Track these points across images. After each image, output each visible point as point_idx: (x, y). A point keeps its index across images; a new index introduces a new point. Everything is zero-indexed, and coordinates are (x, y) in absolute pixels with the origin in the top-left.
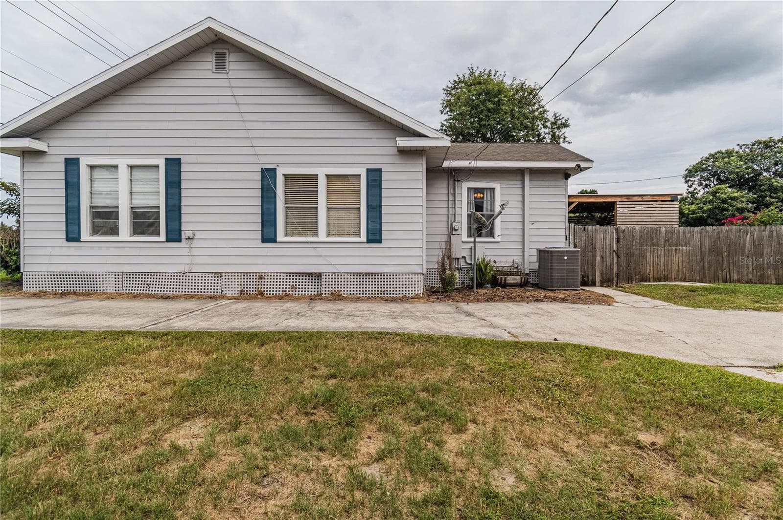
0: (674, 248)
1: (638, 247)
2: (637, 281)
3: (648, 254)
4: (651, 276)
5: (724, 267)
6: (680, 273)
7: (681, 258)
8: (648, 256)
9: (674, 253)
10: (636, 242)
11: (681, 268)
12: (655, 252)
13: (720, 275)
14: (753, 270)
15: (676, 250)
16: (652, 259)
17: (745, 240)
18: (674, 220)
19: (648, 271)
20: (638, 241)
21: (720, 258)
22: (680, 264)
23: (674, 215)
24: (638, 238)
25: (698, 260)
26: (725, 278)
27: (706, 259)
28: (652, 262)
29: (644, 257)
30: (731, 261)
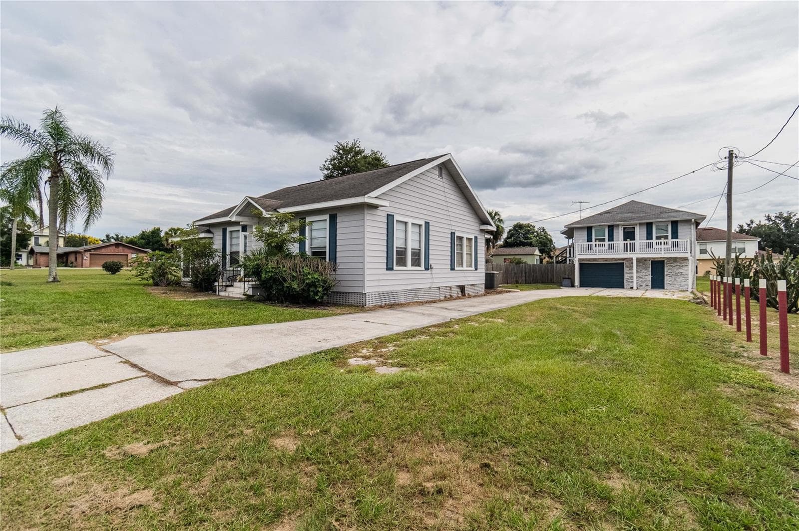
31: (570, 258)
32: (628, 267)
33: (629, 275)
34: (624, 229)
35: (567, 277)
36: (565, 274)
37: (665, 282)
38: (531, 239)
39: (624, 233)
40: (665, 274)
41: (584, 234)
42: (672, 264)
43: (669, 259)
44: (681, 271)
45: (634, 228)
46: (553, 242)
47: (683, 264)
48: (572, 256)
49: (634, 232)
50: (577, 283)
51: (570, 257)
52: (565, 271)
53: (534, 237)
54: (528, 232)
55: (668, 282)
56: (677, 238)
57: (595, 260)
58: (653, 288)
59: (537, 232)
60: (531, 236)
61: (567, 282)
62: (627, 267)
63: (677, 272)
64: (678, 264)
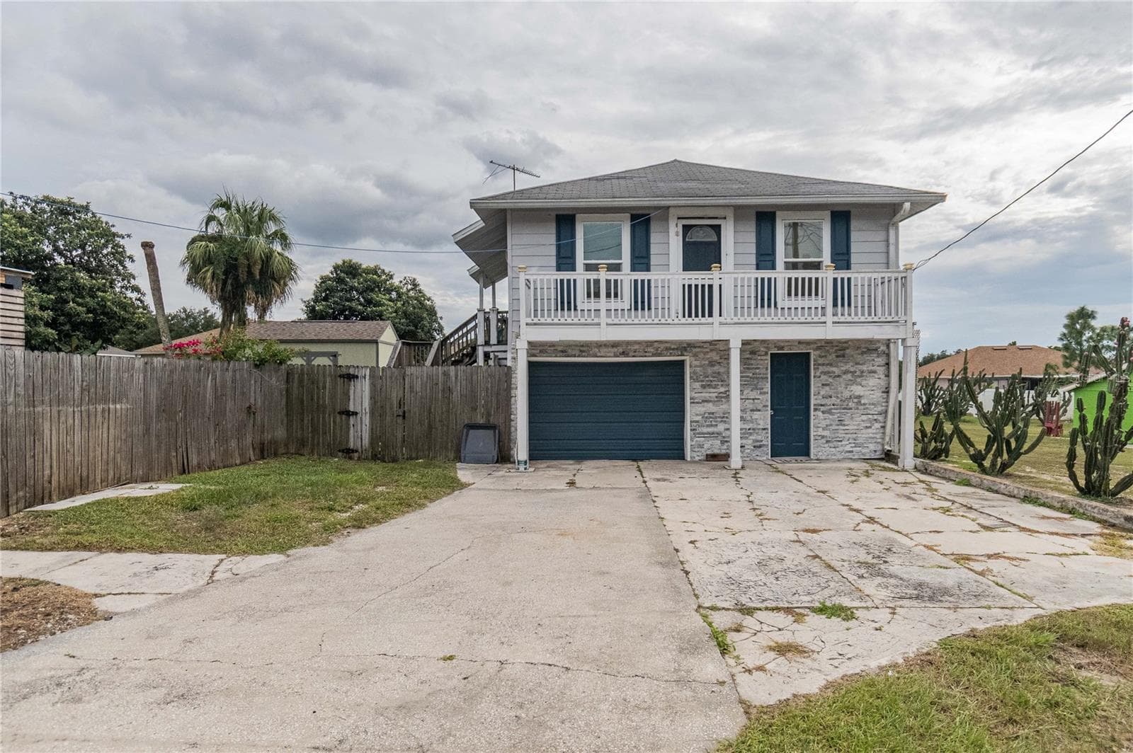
0: (100, 408)
1: (22, 409)
2: (21, 505)
3: (47, 426)
4: (54, 483)
5: (179, 443)
6: (111, 465)
7: (112, 431)
8: (47, 432)
9: (99, 419)
10: (17, 395)
11: (112, 453)
12: (63, 419)
13: (174, 461)
14: (215, 442)
15: (103, 410)
16: (54, 441)
17: (205, 387)
18: (15, 335)
19: (47, 472)
20: (21, 390)
21: (174, 423)
22: (111, 444)
23: (15, 321)
24: (21, 381)
25: (141, 433)
26: (180, 468)
27: (154, 427)
28: (54, 448)
29: (35, 433)
30: (188, 430)
31: (487, 349)
32: (697, 380)
33: (701, 409)
34: (686, 229)
35: (481, 421)
36: (474, 409)
37: (812, 434)
38: (383, 305)
39: (686, 245)
40: (813, 402)
41: (547, 240)
42: (831, 365)
43: (826, 346)
44: (857, 390)
45: (717, 229)
46: (439, 315)
47: (864, 368)
48: (494, 340)
49: (717, 246)
50: (521, 450)
51: (487, 343)
52: (471, 399)
53: (391, 300)
54: (374, 286)
55: (821, 432)
56: (848, 267)
57: (584, 347)
58: (775, 453)
59: (397, 289)
60: (382, 298)
61: (481, 441)
62: (695, 378)
63: (847, 394)
64: (849, 367)
